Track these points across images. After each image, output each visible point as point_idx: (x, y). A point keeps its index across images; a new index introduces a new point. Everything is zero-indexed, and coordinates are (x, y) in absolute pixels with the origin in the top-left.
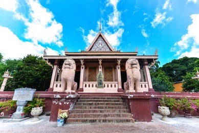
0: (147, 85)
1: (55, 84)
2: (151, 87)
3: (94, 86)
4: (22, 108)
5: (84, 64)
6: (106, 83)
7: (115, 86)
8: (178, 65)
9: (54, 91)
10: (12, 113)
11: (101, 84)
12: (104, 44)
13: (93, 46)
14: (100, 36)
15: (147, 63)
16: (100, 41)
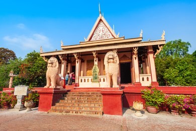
0: (150, 77)
2: (155, 80)
3: (90, 80)
4: (20, 101)
5: (78, 58)
12: (106, 30)
13: (93, 34)
14: (101, 20)
15: (152, 50)
16: (101, 27)
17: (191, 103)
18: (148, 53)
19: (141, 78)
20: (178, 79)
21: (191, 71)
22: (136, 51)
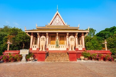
0: (82, 46)
1: (33, 46)
2: (84, 47)
3: (54, 47)
4: (25, 57)
5: (48, 35)
6: (60, 45)
7: (65, 47)
8: (109, 32)
9: (33, 50)
10: (21, 60)
11: (58, 46)
12: (60, 20)
13: (53, 21)
14: (57, 14)
15: (83, 34)
16: (57, 18)
17: (99, 56)
18: (81, 35)
19: (78, 46)
20: (92, 47)
21: (97, 43)
22: (77, 34)
